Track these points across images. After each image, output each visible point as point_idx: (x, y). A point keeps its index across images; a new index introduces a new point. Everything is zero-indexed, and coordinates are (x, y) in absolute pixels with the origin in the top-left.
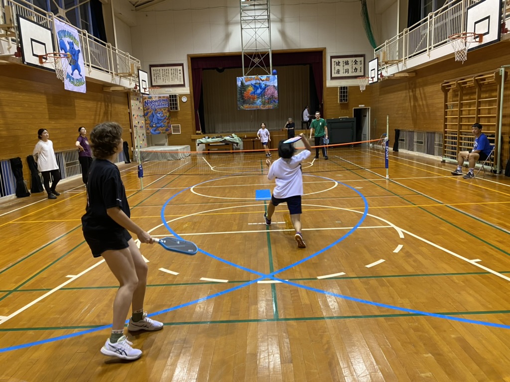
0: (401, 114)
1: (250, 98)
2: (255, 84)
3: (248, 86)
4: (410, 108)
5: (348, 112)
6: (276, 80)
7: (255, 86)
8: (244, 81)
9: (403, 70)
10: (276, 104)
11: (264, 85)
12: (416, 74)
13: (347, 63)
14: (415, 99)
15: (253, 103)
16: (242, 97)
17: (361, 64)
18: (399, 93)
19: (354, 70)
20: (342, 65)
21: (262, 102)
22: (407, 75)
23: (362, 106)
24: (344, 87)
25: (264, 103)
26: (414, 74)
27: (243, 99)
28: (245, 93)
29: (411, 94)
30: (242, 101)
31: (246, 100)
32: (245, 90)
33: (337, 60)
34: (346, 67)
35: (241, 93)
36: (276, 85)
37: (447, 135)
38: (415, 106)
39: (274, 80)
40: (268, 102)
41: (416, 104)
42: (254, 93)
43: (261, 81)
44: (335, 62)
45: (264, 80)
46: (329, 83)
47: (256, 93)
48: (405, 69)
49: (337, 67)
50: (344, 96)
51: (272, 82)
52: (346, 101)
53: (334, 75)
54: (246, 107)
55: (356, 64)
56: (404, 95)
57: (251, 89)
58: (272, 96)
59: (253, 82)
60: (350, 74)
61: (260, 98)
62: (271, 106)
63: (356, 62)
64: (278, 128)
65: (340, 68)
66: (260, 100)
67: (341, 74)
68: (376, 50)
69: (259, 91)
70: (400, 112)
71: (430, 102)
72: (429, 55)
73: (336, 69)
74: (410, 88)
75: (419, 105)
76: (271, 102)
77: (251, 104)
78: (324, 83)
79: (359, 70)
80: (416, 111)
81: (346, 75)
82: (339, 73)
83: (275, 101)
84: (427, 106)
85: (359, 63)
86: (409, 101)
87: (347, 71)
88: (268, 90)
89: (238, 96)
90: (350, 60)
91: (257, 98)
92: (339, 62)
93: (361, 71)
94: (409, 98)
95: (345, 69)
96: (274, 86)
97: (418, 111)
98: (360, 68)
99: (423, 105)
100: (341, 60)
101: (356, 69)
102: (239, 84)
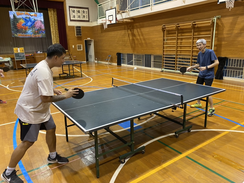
0: (121, 44)
1: (22, 29)
2: (26, 18)
3: (20, 19)
4: (129, 40)
5: (82, 42)
6: (42, 17)
7: (26, 20)
8: (16, 15)
9: (127, 17)
10: (44, 34)
11: (33, 20)
12: (134, 20)
13: (79, 12)
14: (133, 35)
15: (25, 32)
16: (15, 27)
17: (87, 13)
18: (119, 31)
19: (83, 17)
20: (76, 13)
21: (33, 32)
22: (129, 21)
23: (89, 39)
24: (79, 27)
25: (35, 33)
26: (132, 21)
27: (16, 29)
28: (17, 24)
29: (129, 32)
30: (16, 30)
31: (19, 30)
32: (17, 22)
33: (73, 9)
34: (79, 14)
35: (14, 24)
36: (43, 20)
37: (164, 56)
38: (133, 40)
39: (40, 16)
40: (38, 32)
41: (134, 38)
42: (25, 25)
43: (30, 16)
44: (72, 10)
45: (33, 16)
46: (70, 24)
47: (27, 25)
48: (129, 17)
49: (74, 14)
50: (79, 32)
51: (39, 18)
52: (81, 35)
53: (72, 19)
54: (19, 35)
55: (84, 13)
56: (123, 33)
57: (22, 21)
58: (40, 28)
59: (24, 16)
60: (81, 19)
61: (31, 29)
62: (40, 35)
63: (84, 12)
64: (32, 51)
65: (75, 14)
66: (31, 30)
67: (76, 19)
68: (99, 6)
69: (29, 24)
70: (121, 43)
71: (146, 37)
72: (151, 9)
73: (73, 15)
74: (128, 29)
75: (137, 39)
76: (40, 33)
77: (24, 33)
78: (66, 23)
79: (86, 17)
80: (135, 43)
81: (79, 19)
82: (74, 18)
83: (42, 32)
84: (144, 39)
85: (85, 12)
86: (128, 36)
87: (79, 17)
88: (36, 23)
89: (12, 26)
90: (80, 10)
91: (29, 29)
92: (74, 11)
93: (87, 18)
94: (128, 35)
95: (78, 15)
96: (41, 21)
97: (136, 42)
98: (86, 16)
99: (140, 39)
100: (75, 9)
101: (84, 16)
102: (11, 16)
